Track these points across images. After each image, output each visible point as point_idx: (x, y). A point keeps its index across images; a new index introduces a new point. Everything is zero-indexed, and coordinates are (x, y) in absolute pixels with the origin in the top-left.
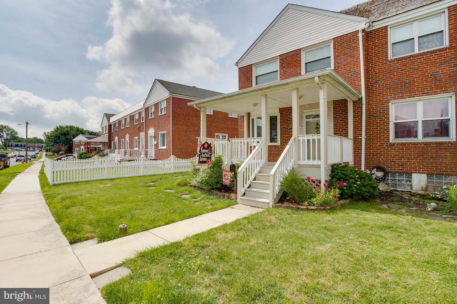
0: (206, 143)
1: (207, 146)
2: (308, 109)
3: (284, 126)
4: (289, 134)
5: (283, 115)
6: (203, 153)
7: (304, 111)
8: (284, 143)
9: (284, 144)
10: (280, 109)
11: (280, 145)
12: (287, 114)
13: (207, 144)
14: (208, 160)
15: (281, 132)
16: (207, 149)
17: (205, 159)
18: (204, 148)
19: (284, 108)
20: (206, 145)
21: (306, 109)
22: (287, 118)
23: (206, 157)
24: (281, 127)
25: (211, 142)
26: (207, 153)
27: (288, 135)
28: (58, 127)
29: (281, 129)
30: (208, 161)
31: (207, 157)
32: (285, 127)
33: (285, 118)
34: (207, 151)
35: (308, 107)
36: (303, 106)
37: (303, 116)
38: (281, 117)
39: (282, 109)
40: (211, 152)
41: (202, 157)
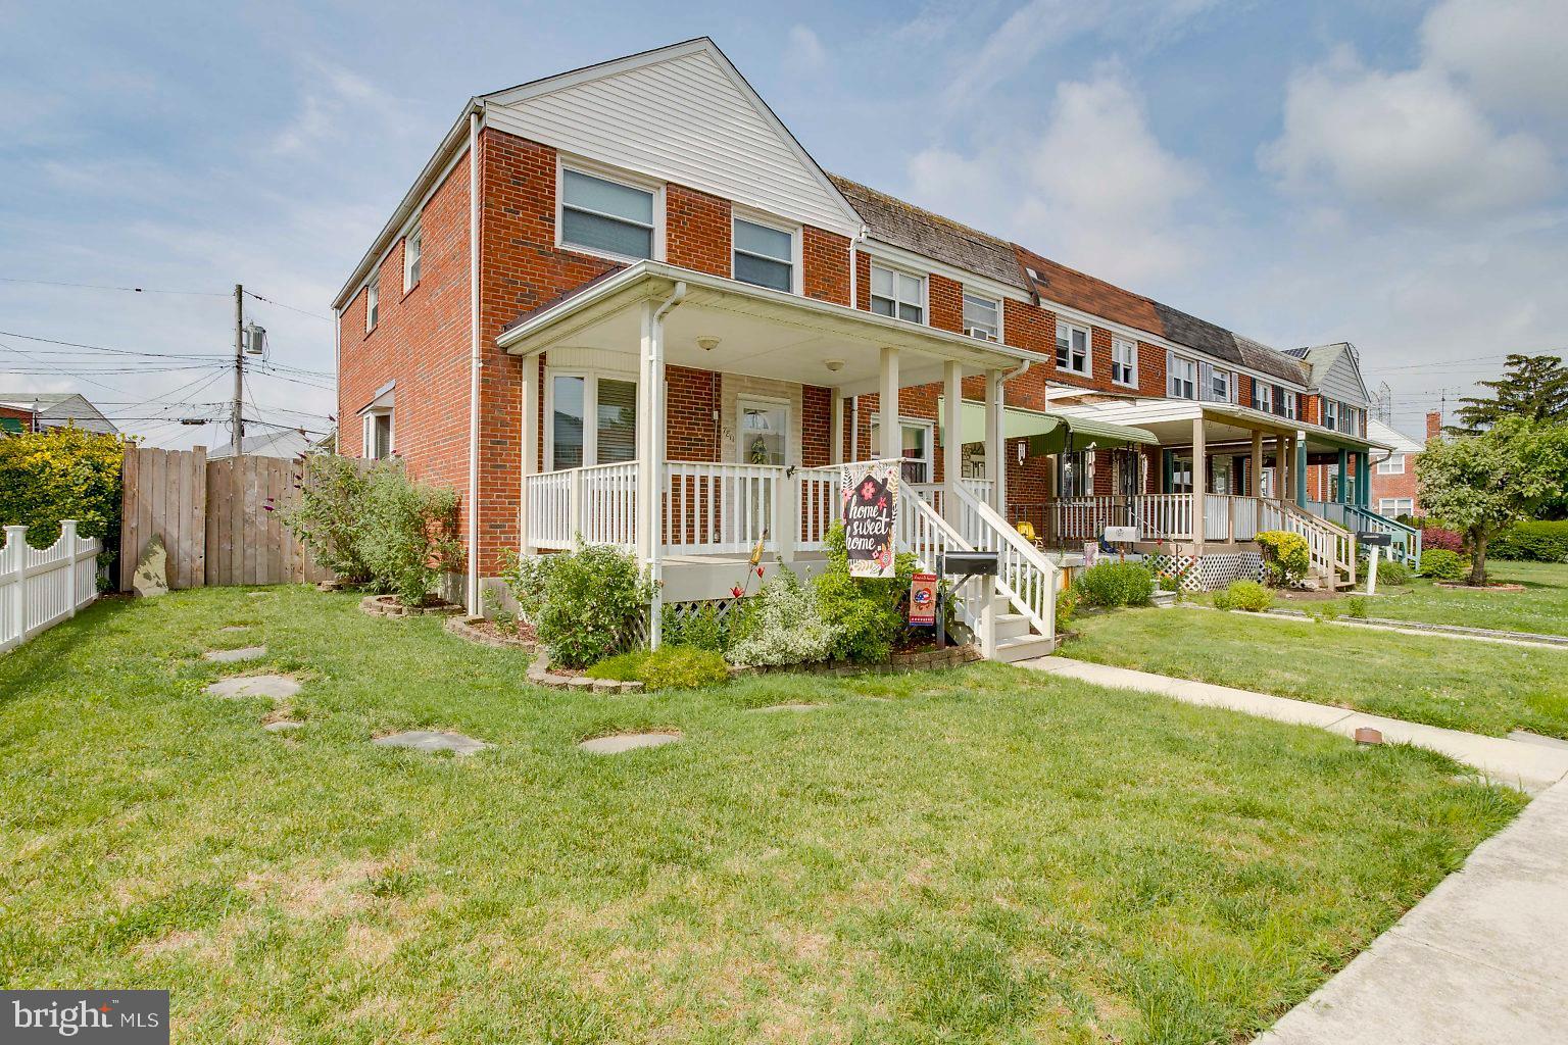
0: (869, 479)
1: (872, 490)
6: (858, 519)
7: (740, 395)
13: (871, 484)
14: (879, 548)
16: (872, 502)
17: (869, 544)
18: (862, 502)
20: (866, 487)
21: (743, 389)
22: (689, 403)
23: (869, 537)
25: (886, 475)
26: (874, 520)
30: (880, 552)
31: (874, 536)
34: (872, 511)
35: (750, 385)
37: (736, 407)
40: (889, 515)
41: (855, 533)
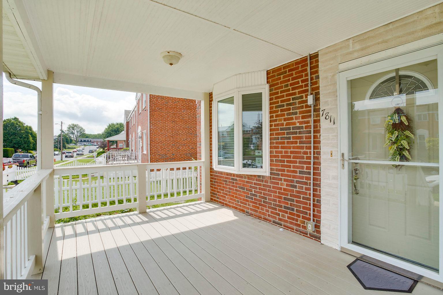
2: (356, 55)
3: (280, 120)
4: (294, 147)
5: (276, 89)
7: (342, 67)
8: (279, 170)
9: (278, 175)
10: (268, 73)
11: (268, 174)
12: (287, 86)
15: (271, 139)
19: (279, 69)
24: (271, 126)
27: (290, 148)
28: (110, 125)
29: (271, 130)
32: (282, 124)
33: (283, 96)
35: (358, 47)
36: (336, 50)
37: (336, 83)
38: (271, 95)
39: (274, 70)
